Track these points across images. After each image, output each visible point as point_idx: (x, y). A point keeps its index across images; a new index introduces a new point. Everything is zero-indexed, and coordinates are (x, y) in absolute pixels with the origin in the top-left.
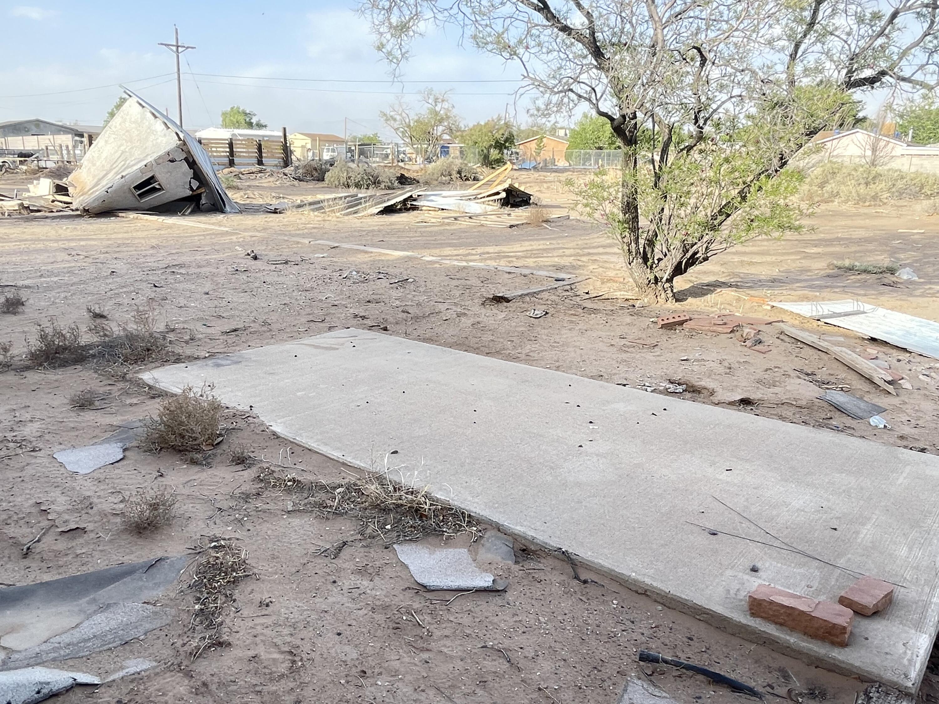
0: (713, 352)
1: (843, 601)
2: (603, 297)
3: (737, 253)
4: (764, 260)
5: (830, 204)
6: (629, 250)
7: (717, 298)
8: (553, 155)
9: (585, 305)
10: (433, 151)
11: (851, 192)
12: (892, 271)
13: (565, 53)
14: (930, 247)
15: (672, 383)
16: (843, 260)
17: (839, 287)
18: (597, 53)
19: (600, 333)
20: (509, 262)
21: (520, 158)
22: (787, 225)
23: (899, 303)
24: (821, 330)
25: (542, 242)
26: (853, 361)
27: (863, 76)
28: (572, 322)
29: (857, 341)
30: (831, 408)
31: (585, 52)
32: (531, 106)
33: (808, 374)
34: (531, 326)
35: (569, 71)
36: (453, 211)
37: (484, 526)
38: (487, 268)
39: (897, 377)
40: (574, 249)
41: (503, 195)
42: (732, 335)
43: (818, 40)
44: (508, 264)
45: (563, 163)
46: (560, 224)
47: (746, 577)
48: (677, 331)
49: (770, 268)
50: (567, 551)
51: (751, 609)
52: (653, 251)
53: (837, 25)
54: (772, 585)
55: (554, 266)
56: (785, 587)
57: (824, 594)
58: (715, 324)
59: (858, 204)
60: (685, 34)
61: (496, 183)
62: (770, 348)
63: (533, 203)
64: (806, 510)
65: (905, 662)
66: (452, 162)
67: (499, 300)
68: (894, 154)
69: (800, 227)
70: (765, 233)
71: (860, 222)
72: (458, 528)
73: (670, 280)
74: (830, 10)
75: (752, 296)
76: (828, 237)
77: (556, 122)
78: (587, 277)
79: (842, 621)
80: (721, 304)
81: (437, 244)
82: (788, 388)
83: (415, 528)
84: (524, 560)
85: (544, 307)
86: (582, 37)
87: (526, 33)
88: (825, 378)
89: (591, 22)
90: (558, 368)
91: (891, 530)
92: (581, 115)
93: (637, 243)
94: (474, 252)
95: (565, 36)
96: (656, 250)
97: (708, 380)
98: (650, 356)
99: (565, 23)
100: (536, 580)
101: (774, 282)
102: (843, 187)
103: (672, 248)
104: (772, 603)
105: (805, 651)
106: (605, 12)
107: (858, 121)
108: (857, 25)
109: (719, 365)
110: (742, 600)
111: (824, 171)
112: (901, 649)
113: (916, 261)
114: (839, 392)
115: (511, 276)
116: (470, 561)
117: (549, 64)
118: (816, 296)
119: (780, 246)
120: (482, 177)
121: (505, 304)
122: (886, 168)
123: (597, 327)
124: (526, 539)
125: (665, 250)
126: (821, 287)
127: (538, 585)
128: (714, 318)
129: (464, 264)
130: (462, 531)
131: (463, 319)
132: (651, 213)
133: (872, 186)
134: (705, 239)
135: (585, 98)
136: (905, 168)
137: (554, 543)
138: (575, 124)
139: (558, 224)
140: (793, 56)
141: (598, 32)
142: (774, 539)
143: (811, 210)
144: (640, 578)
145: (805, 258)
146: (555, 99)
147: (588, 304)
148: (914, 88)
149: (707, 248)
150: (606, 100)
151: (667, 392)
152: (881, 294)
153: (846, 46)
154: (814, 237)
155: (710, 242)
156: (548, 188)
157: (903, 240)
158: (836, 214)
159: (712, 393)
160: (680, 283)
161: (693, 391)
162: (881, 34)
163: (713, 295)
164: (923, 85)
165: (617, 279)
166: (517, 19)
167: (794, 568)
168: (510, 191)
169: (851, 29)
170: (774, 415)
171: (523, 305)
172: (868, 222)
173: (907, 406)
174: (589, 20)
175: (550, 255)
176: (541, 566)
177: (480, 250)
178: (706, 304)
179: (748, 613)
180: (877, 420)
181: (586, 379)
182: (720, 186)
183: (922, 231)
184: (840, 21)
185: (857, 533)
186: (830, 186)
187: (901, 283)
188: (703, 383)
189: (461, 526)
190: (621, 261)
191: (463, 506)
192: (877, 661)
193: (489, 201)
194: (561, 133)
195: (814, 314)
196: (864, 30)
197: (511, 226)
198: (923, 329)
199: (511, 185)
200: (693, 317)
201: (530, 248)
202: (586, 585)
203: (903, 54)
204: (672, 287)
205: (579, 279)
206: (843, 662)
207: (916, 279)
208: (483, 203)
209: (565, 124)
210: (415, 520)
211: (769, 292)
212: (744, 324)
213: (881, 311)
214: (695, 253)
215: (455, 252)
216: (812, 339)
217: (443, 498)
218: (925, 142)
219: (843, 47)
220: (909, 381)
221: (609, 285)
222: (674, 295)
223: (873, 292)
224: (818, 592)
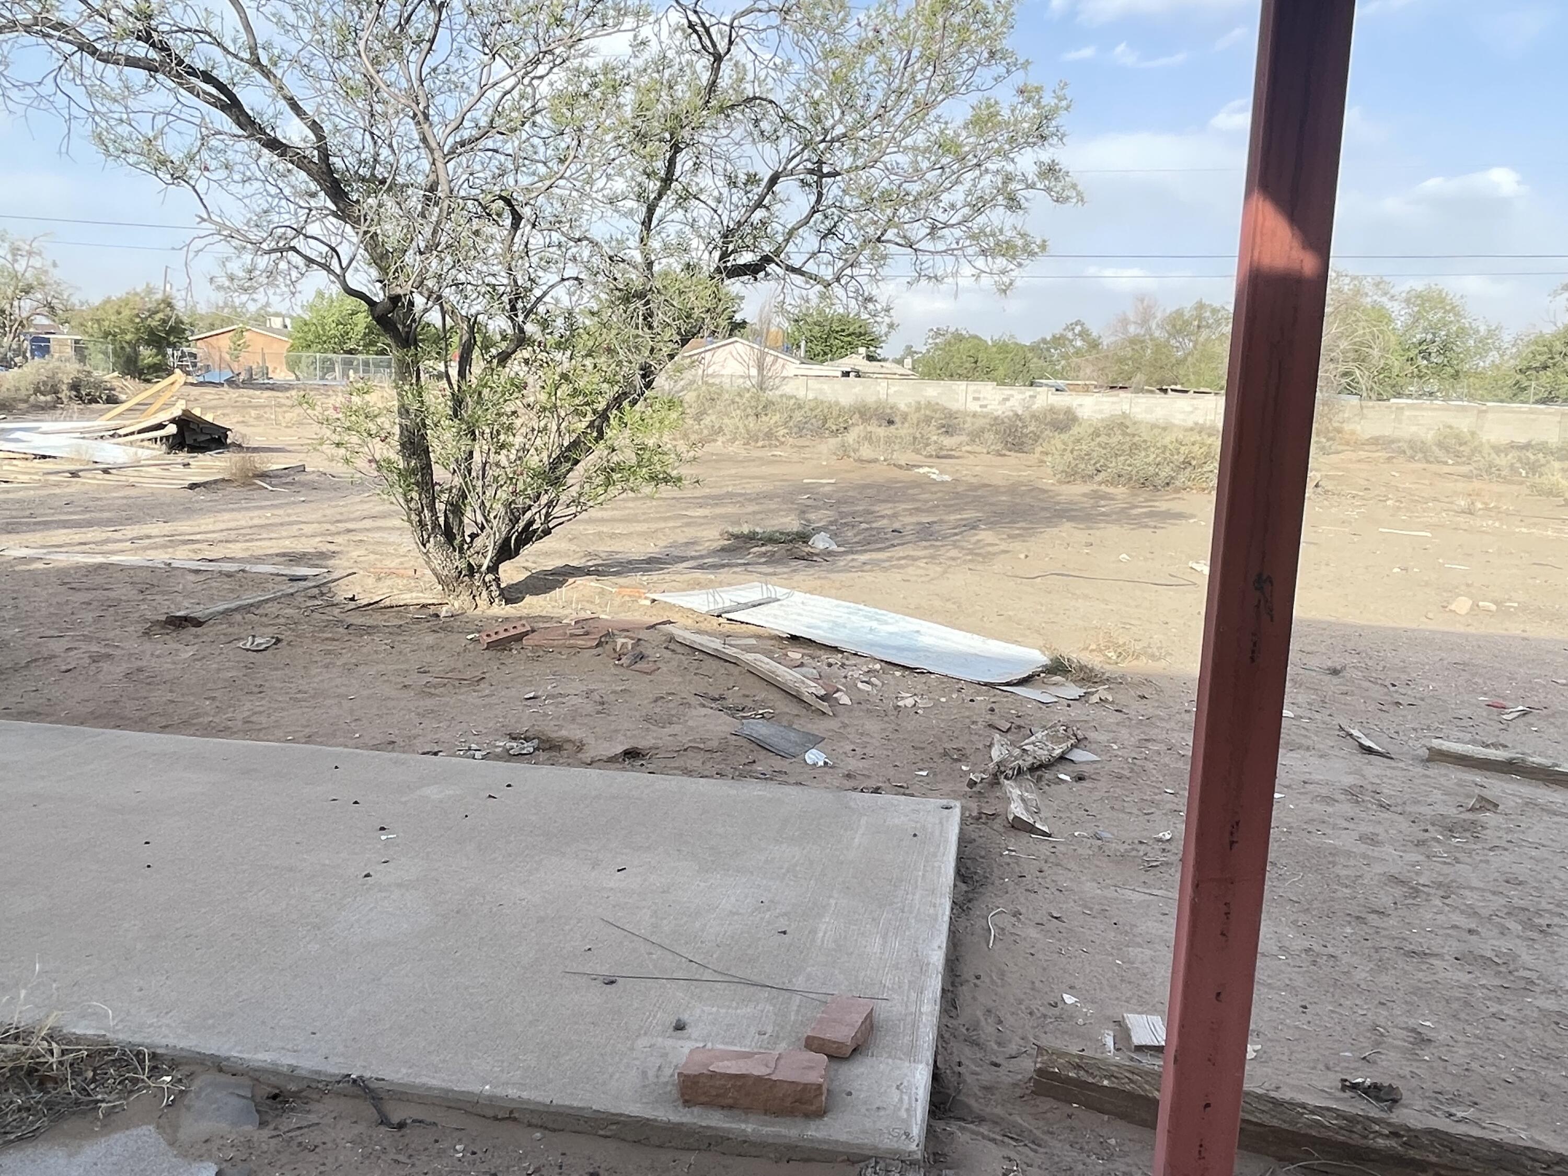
0: (574, 680)
1: (813, 1044)
2: (382, 604)
3: (590, 521)
4: (632, 530)
5: (712, 444)
6: (420, 521)
7: (570, 594)
8: (264, 360)
9: (350, 620)
10: (14, 346)
11: (738, 428)
12: (804, 537)
13: (277, 186)
14: (846, 503)
15: (515, 739)
16: (740, 525)
17: (741, 564)
18: (336, 191)
19: (381, 667)
20: (195, 551)
21: (199, 365)
22: (661, 476)
23: (819, 582)
24: (724, 630)
25: (256, 513)
26: (773, 673)
27: (741, 261)
28: (329, 652)
29: (773, 642)
30: (753, 746)
31: (313, 186)
32: (217, 271)
33: (714, 700)
34: (250, 666)
35: (287, 216)
36: (67, 459)
37: (186, 1070)
38: (149, 564)
39: (831, 690)
40: (319, 523)
41: (172, 429)
42: (599, 650)
43: (678, 205)
44: (192, 555)
45: (283, 374)
46: (289, 479)
47: (669, 1043)
48: (515, 652)
49: (641, 542)
50: (361, 1077)
51: (683, 1095)
52: (461, 522)
53: (702, 185)
54: (709, 1045)
55: (284, 555)
56: (727, 1043)
57: (784, 1039)
58: (572, 635)
59: (748, 444)
60: (481, 175)
61: (153, 408)
62: (659, 664)
63: (233, 444)
64: (741, 911)
65: (903, 1114)
66: (59, 368)
67: (179, 623)
68: (785, 374)
69: (680, 479)
70: (632, 490)
71: (754, 470)
72: (130, 1086)
73: (493, 569)
74: (690, 163)
75: (621, 587)
76: (715, 491)
77: (268, 304)
78: (350, 571)
79: (813, 1077)
80: (577, 603)
81: (35, 524)
82: (690, 723)
83: (28, 1109)
84: (277, 1116)
85: (271, 630)
86: (306, 161)
87: (199, 143)
88: (739, 702)
89: (321, 138)
90: (309, 739)
91: (857, 916)
92: (314, 294)
93: (433, 509)
94: (117, 535)
95: (276, 158)
96: (466, 521)
97: (572, 726)
98: (473, 698)
99: (272, 134)
100: (306, 1148)
101: (652, 564)
102: (726, 420)
103: (492, 515)
104: (713, 1075)
105: (770, 1141)
106: (345, 125)
107: (737, 327)
108: (727, 189)
109: (585, 701)
110: (666, 1084)
111: (699, 396)
112: (895, 1096)
113: (831, 523)
114: (760, 721)
115: (201, 577)
116: (163, 1145)
117: (247, 201)
118: (711, 581)
119: (650, 508)
120: (123, 397)
121: (193, 630)
122: (778, 393)
123: (375, 656)
124: (276, 1073)
125: (480, 519)
126: (715, 566)
127: (312, 1157)
128: (569, 625)
129: (99, 559)
130: (139, 1090)
131: (105, 666)
132: (452, 459)
133: (764, 418)
134: (544, 500)
135: (319, 264)
136: (801, 394)
137: (334, 1067)
138: (302, 306)
139: (284, 480)
140: (647, 223)
141: (335, 155)
142: (702, 969)
143: (692, 454)
144: (500, 1092)
145: (688, 525)
146: (263, 262)
147: (357, 619)
148: (807, 282)
149: (548, 515)
150: (357, 270)
151: (509, 756)
152: (795, 571)
153: (716, 216)
154: (698, 493)
155: (550, 504)
156: (258, 418)
157: (812, 493)
158: (721, 459)
159: (580, 747)
160: (510, 572)
161: (550, 748)
162: (759, 205)
163: (564, 589)
164: (815, 278)
165: (402, 571)
166: (179, 118)
167: (736, 1008)
168: (185, 423)
169: (721, 194)
170: (676, 768)
171: (230, 630)
172: (765, 470)
173: (849, 730)
174: (316, 135)
175: (273, 535)
176: (313, 1118)
177: (130, 531)
178: (554, 604)
179: (680, 1102)
180: (814, 756)
181: (365, 752)
182: (559, 416)
183: (833, 481)
184: (705, 180)
185: (814, 931)
186: (709, 419)
187: (817, 555)
188: (564, 733)
189: (135, 1081)
190: (408, 541)
191: (137, 1039)
192: (868, 1124)
193: (142, 440)
194: (277, 323)
195: (712, 607)
196: (737, 196)
197: (193, 486)
198: (853, 618)
199: (186, 412)
200: (536, 625)
201: (232, 525)
202: (403, 1131)
203: (790, 234)
204: (497, 580)
205: (335, 575)
206: (825, 1141)
207: (834, 547)
208: (131, 443)
209: (283, 308)
210: (28, 1092)
211: (645, 578)
212: (616, 632)
213: (798, 596)
214: (531, 522)
215: (77, 538)
216: (713, 646)
217: (90, 1032)
218: (820, 358)
219: (712, 218)
220: (846, 693)
221: (389, 582)
222: (502, 592)
223: (785, 570)
224: (775, 1039)
